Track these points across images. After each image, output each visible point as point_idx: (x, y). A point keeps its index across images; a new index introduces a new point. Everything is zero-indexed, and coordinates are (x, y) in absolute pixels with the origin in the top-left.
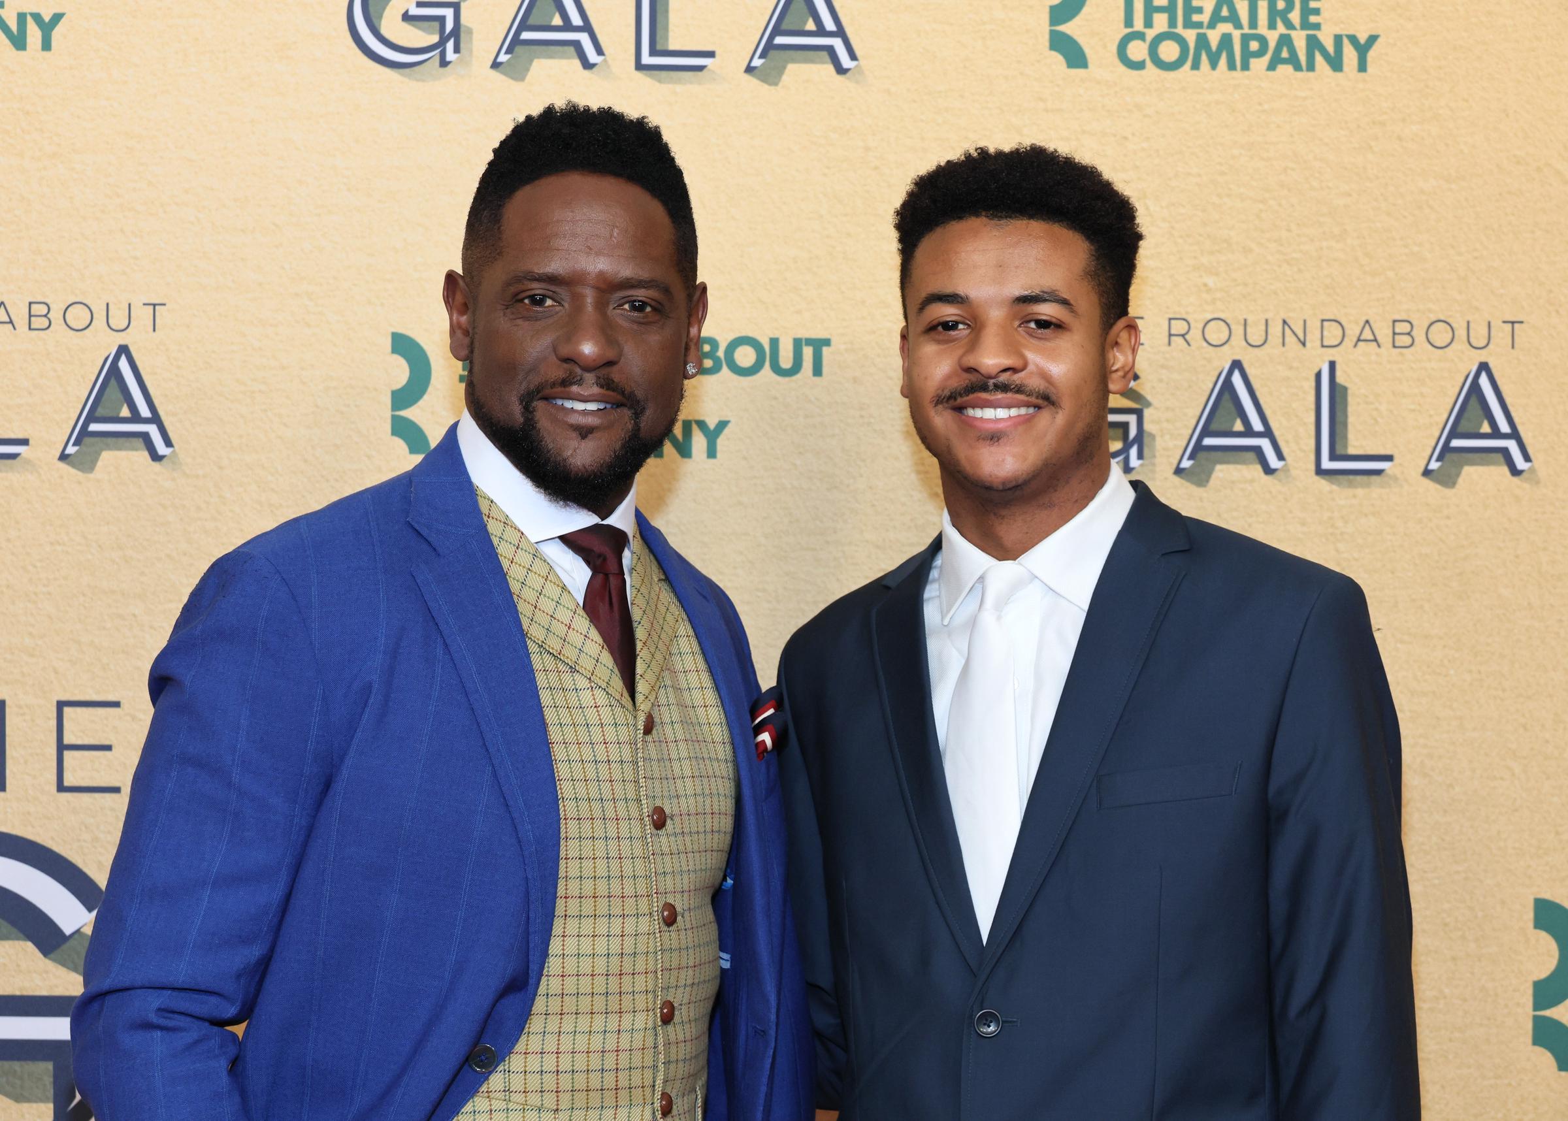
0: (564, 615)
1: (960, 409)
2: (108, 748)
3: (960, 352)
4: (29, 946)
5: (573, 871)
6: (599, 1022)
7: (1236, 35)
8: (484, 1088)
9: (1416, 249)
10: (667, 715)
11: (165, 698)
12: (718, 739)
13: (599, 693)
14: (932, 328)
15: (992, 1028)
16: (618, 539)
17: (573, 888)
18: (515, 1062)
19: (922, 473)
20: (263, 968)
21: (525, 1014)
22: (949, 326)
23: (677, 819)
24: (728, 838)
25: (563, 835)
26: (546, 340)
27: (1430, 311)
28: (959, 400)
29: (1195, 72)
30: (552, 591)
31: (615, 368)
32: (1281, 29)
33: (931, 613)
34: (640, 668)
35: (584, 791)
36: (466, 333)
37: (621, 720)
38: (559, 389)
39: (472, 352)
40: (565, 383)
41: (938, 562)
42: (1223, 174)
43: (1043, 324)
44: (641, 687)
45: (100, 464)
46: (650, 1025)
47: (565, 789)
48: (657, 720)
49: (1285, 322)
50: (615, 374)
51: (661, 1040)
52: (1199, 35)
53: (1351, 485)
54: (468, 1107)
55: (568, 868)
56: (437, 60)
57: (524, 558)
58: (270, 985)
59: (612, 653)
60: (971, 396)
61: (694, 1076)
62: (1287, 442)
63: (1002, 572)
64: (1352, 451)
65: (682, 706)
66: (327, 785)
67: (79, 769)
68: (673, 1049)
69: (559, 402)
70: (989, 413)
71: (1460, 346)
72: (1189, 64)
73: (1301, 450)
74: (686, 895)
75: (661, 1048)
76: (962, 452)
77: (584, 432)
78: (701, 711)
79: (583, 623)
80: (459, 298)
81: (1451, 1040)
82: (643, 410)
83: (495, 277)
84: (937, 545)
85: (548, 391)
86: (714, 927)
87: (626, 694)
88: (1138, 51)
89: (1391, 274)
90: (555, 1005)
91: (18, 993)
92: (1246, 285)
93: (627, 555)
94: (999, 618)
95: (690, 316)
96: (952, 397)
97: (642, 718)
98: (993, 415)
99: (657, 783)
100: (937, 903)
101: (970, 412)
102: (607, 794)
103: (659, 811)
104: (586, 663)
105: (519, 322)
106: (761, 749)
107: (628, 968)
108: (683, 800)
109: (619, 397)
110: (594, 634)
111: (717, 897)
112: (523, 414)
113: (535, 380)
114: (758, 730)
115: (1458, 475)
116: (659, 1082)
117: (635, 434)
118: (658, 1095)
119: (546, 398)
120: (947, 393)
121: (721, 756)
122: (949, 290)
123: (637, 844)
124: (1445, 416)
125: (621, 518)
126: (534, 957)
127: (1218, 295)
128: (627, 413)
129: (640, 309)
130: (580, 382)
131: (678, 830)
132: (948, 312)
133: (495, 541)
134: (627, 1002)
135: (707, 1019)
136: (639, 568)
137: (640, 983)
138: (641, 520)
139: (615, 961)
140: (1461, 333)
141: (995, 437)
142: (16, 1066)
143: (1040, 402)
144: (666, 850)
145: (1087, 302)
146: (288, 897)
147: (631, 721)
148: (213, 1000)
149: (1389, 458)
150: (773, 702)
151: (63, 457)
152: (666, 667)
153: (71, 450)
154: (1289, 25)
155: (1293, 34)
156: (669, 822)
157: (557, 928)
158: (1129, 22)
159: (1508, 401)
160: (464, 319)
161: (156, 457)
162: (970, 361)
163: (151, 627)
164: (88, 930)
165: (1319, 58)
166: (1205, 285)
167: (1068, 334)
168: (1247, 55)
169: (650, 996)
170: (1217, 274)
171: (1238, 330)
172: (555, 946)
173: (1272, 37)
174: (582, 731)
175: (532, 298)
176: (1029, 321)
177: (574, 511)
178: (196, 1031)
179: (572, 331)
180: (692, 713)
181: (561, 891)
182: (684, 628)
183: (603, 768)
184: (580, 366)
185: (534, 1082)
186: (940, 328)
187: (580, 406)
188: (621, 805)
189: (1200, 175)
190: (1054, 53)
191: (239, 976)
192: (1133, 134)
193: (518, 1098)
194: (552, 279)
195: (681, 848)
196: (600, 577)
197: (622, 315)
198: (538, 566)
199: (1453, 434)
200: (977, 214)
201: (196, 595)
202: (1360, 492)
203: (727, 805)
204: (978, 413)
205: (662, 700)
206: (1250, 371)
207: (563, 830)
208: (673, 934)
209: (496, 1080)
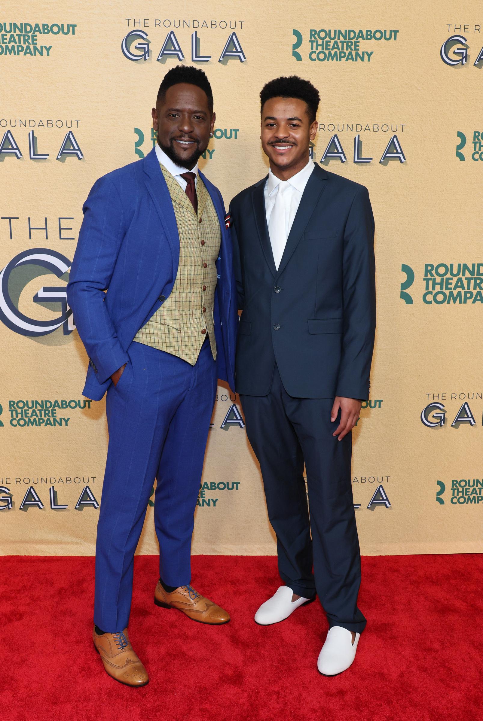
0: (181, 194)
1: (274, 146)
2: (71, 229)
3: (274, 132)
4: (55, 275)
5: (183, 255)
6: (189, 290)
7: (338, 52)
8: (162, 305)
9: (380, 107)
10: (205, 218)
11: (87, 213)
12: (217, 224)
13: (189, 213)
14: (267, 125)
15: (279, 291)
16: (194, 175)
17: (183, 259)
18: (169, 299)
19: (265, 161)
20: (111, 277)
21: (172, 288)
22: (272, 125)
23: (207, 243)
24: (219, 248)
25: (180, 247)
26: (176, 125)
27: (383, 122)
28: (273, 144)
29: (328, 62)
30: (178, 188)
31: (193, 133)
32: (349, 50)
33: (266, 193)
34: (199, 207)
35: (185, 236)
36: (157, 124)
37: (194, 219)
38: (179, 138)
39: (158, 128)
40: (181, 137)
41: (267, 181)
42: (334, 88)
43: (294, 126)
44: (199, 212)
45: (66, 160)
46: (201, 291)
47: (181, 236)
48: (202, 219)
49: (347, 125)
50: (193, 134)
51: (203, 294)
52: (329, 52)
53: (362, 165)
54: (159, 310)
55: (182, 254)
56: (143, 59)
57: (171, 180)
58: (112, 281)
59: (192, 203)
60: (276, 144)
61: (211, 303)
62: (347, 155)
63: (283, 184)
64: (362, 157)
65: (208, 216)
66: (125, 234)
67: (65, 234)
68: (206, 296)
69: (179, 141)
70: (280, 148)
71: (390, 131)
72: (326, 59)
73: (350, 157)
74: (209, 261)
75: (203, 296)
76: (274, 157)
77: (185, 149)
78: (213, 218)
79: (185, 196)
80: (156, 115)
81: (381, 297)
82: (200, 143)
83: (164, 109)
84: (267, 177)
85: (176, 138)
86: (216, 269)
87: (195, 213)
88: (314, 56)
89: (374, 113)
90: (178, 286)
91: (53, 286)
92: (339, 116)
93: (196, 180)
94: (282, 195)
95: (211, 121)
96: (272, 143)
97: (199, 219)
98: (282, 148)
99: (202, 234)
100: (266, 261)
101: (276, 147)
102: (191, 237)
103: (203, 241)
104: (186, 206)
105: (169, 121)
106: (227, 227)
107: (195, 278)
108: (208, 239)
109: (194, 140)
110: (188, 199)
111: (217, 262)
112: (170, 143)
113: (173, 135)
114: (226, 222)
115: (388, 163)
116: (203, 304)
117: (198, 149)
118: (202, 307)
119: (175, 140)
120: (270, 142)
121: (218, 228)
122: (272, 116)
123: (198, 249)
124: (385, 148)
125: (194, 171)
126: (174, 275)
127: (332, 118)
128: (196, 144)
129: (199, 118)
130: (184, 137)
131: (207, 246)
132: (272, 122)
133: (164, 176)
134: (195, 285)
135: (214, 290)
136: (199, 183)
137: (198, 281)
138: (199, 171)
139: (192, 276)
140: (390, 128)
141: (282, 154)
142: (53, 303)
143: (293, 144)
144: (205, 250)
145: (306, 120)
146: (116, 260)
147: (196, 220)
148: (99, 284)
149: (371, 159)
150: (229, 216)
151: (57, 159)
152: (205, 207)
153: (59, 157)
154: (351, 49)
155: (352, 51)
156: (205, 244)
157: (179, 269)
158: (312, 49)
159: (401, 145)
160: (157, 120)
161: (80, 159)
162: (276, 135)
163: (80, 200)
164: (69, 272)
165: (358, 58)
166: (329, 116)
167: (300, 128)
168: (341, 57)
169: (201, 284)
170: (332, 113)
171: (336, 127)
172: (179, 273)
173: (347, 52)
174: (185, 222)
175: (173, 115)
176: (291, 125)
177: (183, 169)
178: (95, 291)
179: (182, 124)
180: (211, 218)
181: (180, 260)
182: (209, 198)
183: (190, 231)
184: (184, 133)
185: (174, 304)
186: (269, 125)
187: (184, 143)
188: (194, 239)
189: (328, 88)
190: (293, 57)
191: (105, 279)
192: (312, 78)
193: (170, 308)
194: (177, 110)
195: (208, 250)
196: (189, 185)
197: (194, 120)
198: (174, 182)
199: (387, 153)
200: (280, 96)
201: (93, 188)
202: (364, 167)
203: (219, 240)
204: (278, 148)
205: (204, 215)
206: (339, 137)
207: (180, 245)
208: (206, 270)
209: (165, 304)
